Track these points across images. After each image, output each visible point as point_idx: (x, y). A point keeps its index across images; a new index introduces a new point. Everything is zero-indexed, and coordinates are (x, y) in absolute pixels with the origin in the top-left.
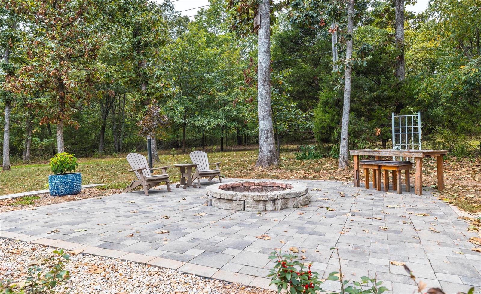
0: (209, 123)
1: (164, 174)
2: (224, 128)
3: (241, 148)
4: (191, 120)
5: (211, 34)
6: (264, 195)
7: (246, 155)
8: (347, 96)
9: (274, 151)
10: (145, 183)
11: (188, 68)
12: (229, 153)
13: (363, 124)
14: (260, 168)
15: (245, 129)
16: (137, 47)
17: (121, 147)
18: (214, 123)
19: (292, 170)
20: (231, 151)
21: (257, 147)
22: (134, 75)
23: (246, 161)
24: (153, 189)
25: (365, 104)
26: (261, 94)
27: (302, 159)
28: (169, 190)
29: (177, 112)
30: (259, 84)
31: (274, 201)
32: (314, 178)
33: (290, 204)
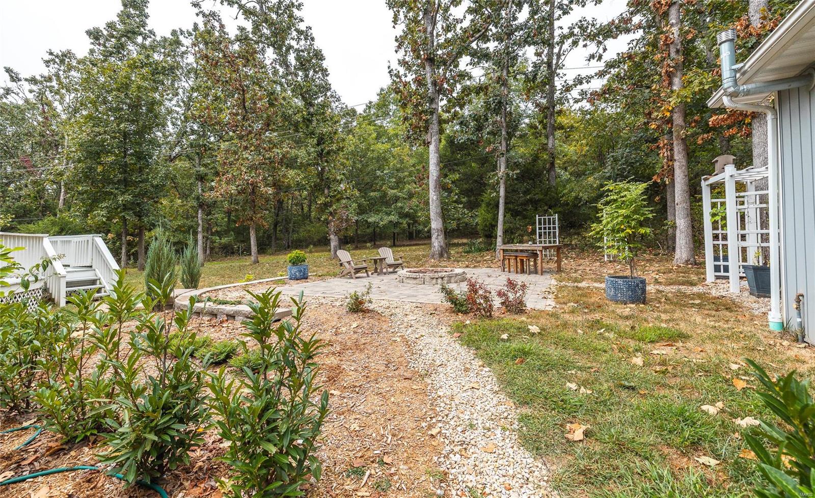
0: (381, 219)
1: (364, 265)
2: (396, 225)
3: (412, 243)
4: (365, 217)
5: (381, 127)
6: (436, 275)
7: (419, 250)
8: (502, 201)
9: (444, 246)
10: (353, 271)
11: (359, 166)
12: (403, 248)
13: (518, 222)
14: (433, 260)
15: (417, 225)
16: (320, 155)
17: (290, 244)
18: (387, 219)
19: (458, 261)
20: (404, 246)
21: (429, 242)
22: (318, 180)
23: (420, 255)
24: (358, 275)
25: (522, 204)
26: (433, 200)
27: (468, 252)
28: (368, 276)
29: (351, 210)
30: (431, 191)
31: (442, 278)
32: (475, 267)
33: (453, 280)
